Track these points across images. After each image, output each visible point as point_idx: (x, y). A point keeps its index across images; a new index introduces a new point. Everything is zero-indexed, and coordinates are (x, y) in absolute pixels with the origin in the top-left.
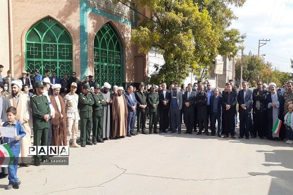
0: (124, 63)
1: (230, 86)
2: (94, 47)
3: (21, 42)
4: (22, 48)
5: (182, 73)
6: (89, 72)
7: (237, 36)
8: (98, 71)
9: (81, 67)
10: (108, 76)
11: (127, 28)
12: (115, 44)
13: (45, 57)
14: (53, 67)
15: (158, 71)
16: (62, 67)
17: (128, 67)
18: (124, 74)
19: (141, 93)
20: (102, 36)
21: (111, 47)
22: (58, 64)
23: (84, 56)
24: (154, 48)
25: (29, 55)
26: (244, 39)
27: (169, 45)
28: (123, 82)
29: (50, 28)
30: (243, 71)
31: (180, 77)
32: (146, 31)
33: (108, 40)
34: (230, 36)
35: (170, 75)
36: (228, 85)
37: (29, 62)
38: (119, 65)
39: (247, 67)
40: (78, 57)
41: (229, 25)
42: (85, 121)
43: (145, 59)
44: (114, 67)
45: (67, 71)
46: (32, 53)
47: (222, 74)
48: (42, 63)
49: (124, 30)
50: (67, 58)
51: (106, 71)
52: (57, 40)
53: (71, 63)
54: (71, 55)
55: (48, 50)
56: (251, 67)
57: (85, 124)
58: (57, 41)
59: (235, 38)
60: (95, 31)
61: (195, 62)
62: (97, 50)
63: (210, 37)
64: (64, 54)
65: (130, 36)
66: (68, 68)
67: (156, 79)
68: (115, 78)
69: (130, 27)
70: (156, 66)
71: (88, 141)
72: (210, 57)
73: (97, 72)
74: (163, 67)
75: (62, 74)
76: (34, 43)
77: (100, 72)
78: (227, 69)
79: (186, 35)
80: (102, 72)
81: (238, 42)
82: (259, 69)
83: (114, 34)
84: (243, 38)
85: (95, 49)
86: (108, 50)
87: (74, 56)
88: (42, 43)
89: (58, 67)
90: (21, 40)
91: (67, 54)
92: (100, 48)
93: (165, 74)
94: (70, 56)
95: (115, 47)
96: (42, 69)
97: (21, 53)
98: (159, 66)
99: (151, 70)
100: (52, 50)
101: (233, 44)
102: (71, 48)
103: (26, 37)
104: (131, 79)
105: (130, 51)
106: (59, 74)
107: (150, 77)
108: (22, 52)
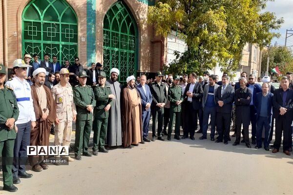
0: (139, 49)
1: (287, 80)
2: (103, 29)
3: (17, 19)
4: (17, 26)
5: (208, 63)
6: (97, 58)
7: (272, 21)
8: (108, 57)
9: (88, 52)
10: (119, 63)
11: (142, 8)
12: (128, 26)
13: (46, 38)
14: (55, 51)
15: (178, 59)
16: (66, 52)
17: (142, 54)
18: (139, 62)
19: (158, 86)
20: (114, 15)
21: (124, 30)
22: (61, 46)
23: (91, 39)
24: (174, 33)
25: (26, 36)
26: (280, 25)
27: (195, 25)
28: (138, 71)
29: (51, 4)
30: (269, 63)
31: (207, 67)
32: (166, 7)
33: (120, 20)
34: (264, 21)
35: (194, 65)
36: (284, 79)
37: (26, 44)
38: (132, 52)
39: (273, 58)
40: (83, 40)
41: (263, 7)
42: (83, 124)
43: (163, 45)
44: (126, 53)
45: (71, 57)
46: (30, 33)
47: (247, 65)
48: (42, 45)
49: (139, 9)
50: (72, 41)
51: (117, 58)
52: (60, 18)
53: (76, 47)
54: (76, 36)
55: (49, 30)
56: (277, 60)
57: (82, 128)
58: (60, 20)
59: (270, 23)
60: (105, 9)
61: (225, 49)
62: (108, 33)
63: (247, 17)
64: (68, 35)
65: (146, 16)
66: (72, 52)
67: (177, 68)
68: (128, 67)
69: (147, 6)
70: (176, 53)
71: (85, 151)
72: (238, 45)
73: (106, 58)
74: (185, 54)
75: (65, 59)
76: (32, 21)
77: (111, 59)
78: (252, 61)
79: (217, 13)
80: (113, 59)
81: (273, 27)
82: (287, 62)
83: (128, 14)
84: (279, 23)
85: (104, 31)
86: (120, 33)
87: (79, 38)
88: (42, 21)
89: (61, 51)
90: (17, 17)
91: (71, 36)
92: (111, 30)
93: (188, 63)
94: (75, 39)
95: (128, 30)
96: (42, 53)
97: (16, 33)
98: (180, 54)
99: (170, 58)
100: (53, 30)
101: (267, 30)
102: (75, 28)
103: (23, 14)
104: (146, 67)
105: (146, 35)
106: (62, 60)
107: (169, 66)
108: (17, 31)
